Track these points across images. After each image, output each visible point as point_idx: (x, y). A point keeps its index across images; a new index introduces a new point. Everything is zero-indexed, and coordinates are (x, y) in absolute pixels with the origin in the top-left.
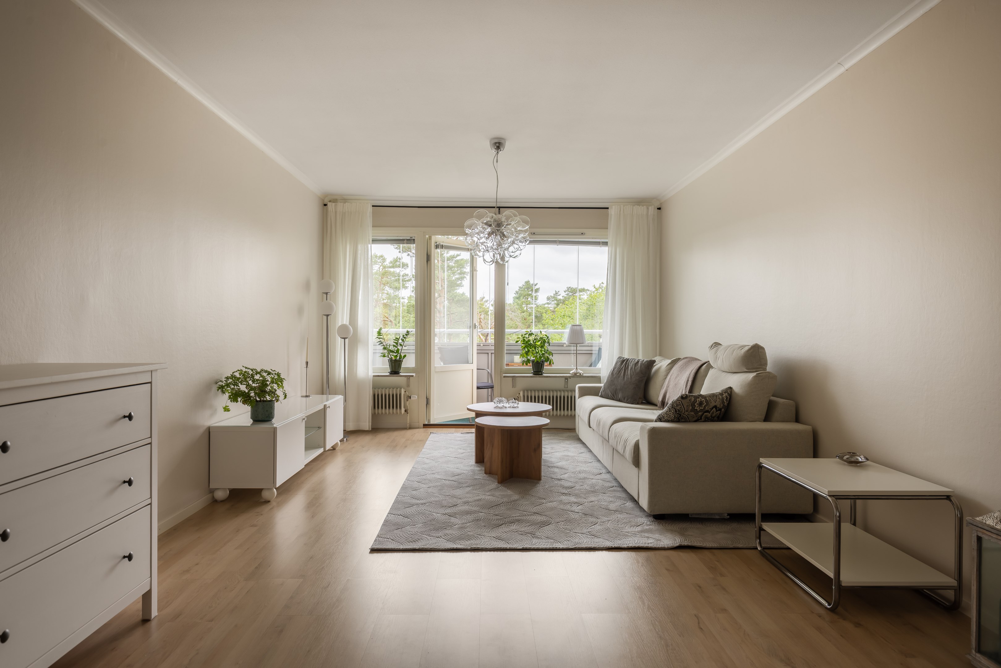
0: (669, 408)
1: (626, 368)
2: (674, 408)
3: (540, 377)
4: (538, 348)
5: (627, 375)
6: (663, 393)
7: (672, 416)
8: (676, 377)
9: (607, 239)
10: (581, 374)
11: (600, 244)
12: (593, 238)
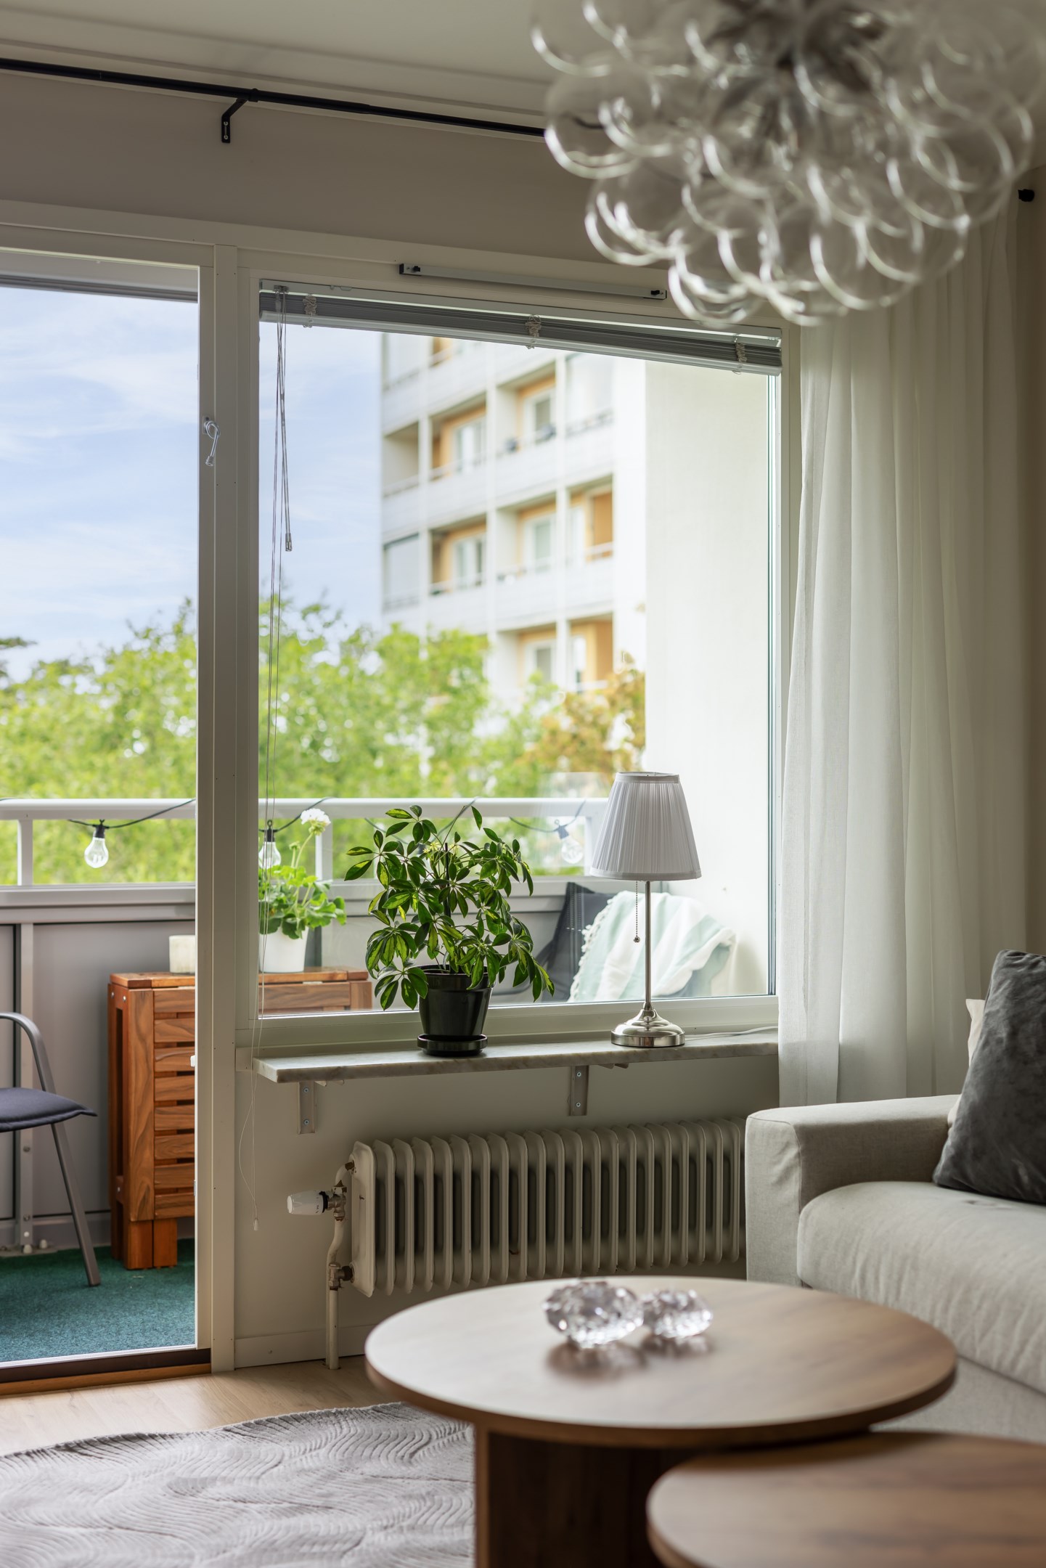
10: (674, 1038)
11: (739, 353)
12: (701, 323)
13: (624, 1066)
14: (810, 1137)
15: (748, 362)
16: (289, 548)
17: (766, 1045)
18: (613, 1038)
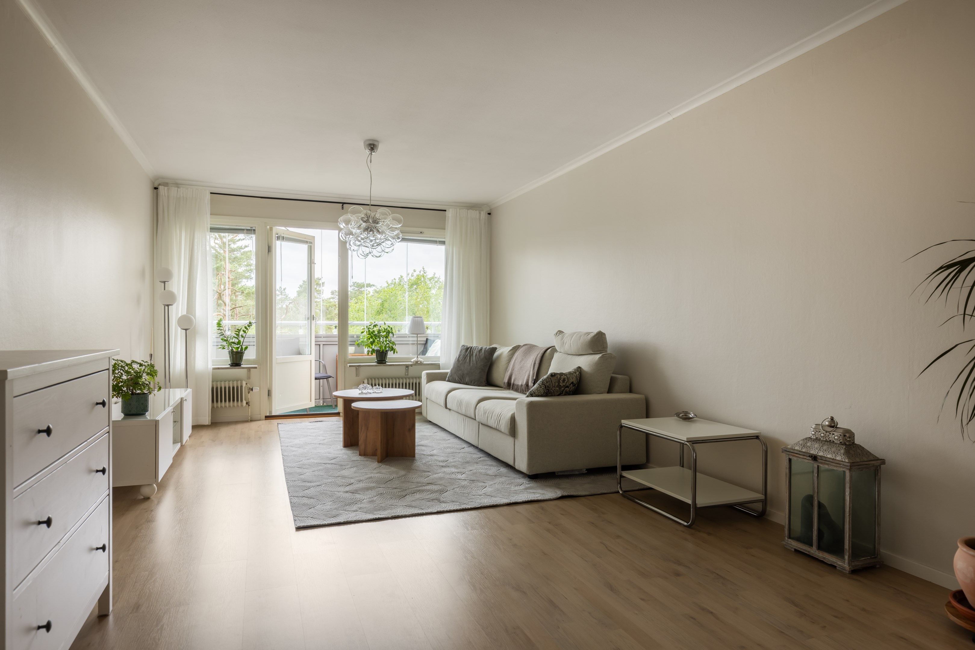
0: (540, 385)
1: (471, 355)
2: (544, 385)
3: (384, 366)
4: (383, 338)
5: (472, 361)
6: (509, 375)
7: (542, 392)
8: (521, 362)
9: (445, 238)
10: (421, 362)
11: (437, 242)
12: (430, 237)
13: (412, 366)
14: (428, 374)
15: (439, 244)
16: (352, 278)
17: (438, 363)
18: (411, 362)
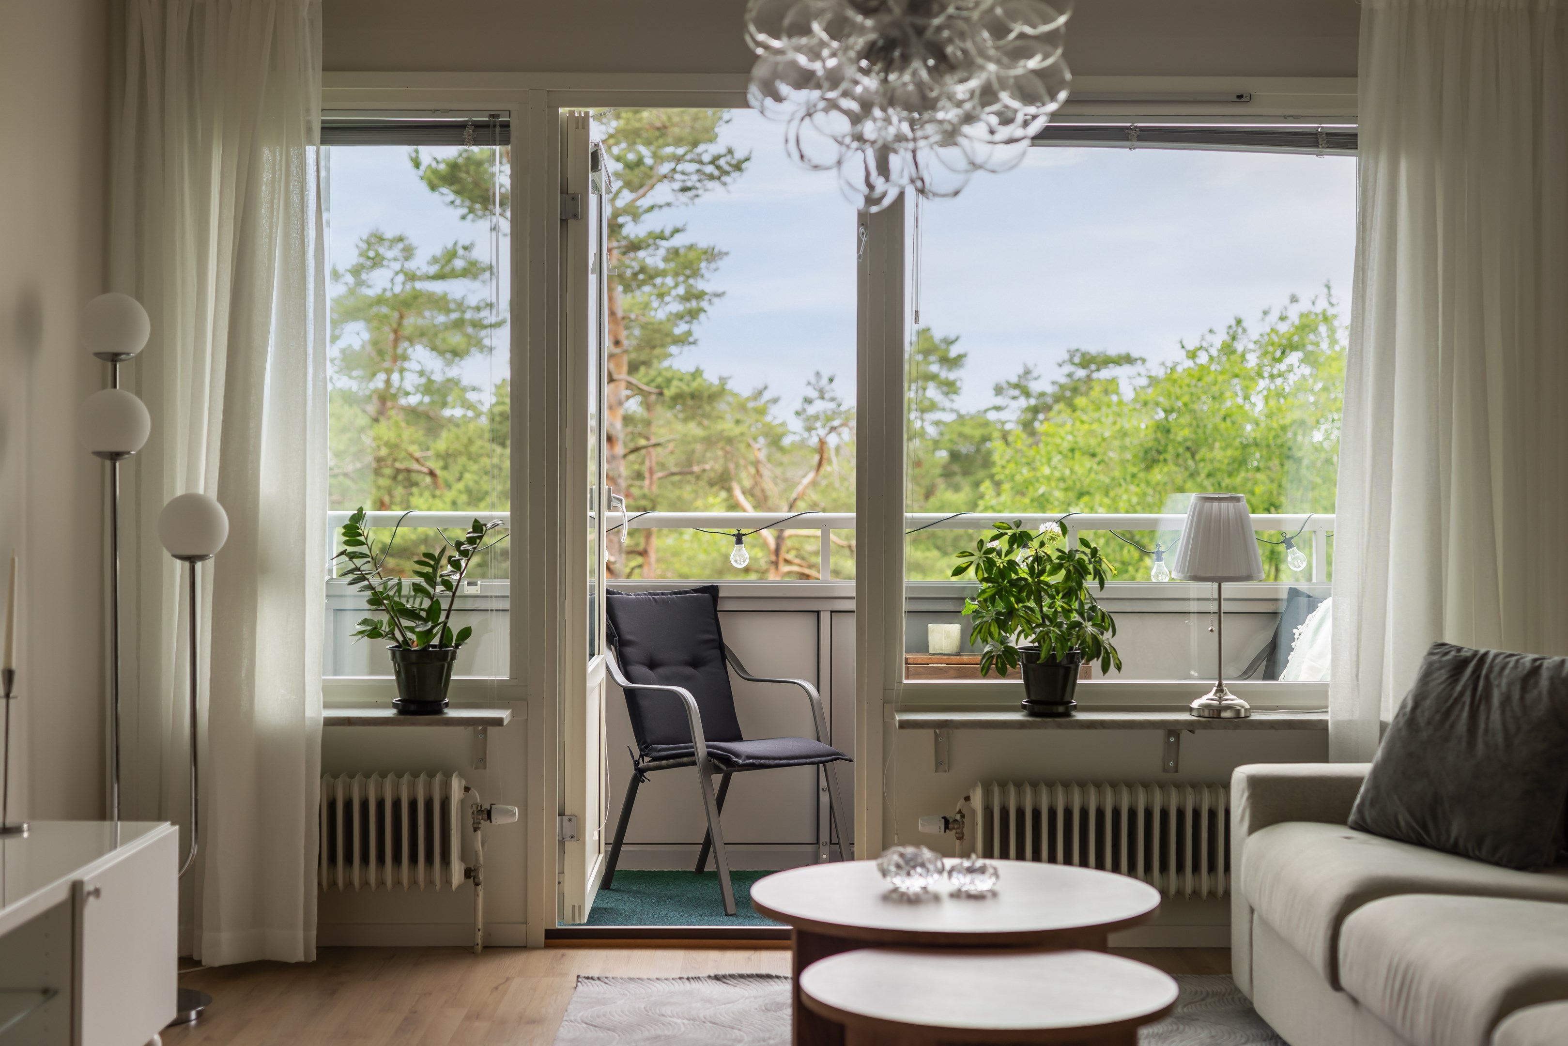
1: (1480, 699)
3: (1060, 726)
4: (1052, 597)
5: (1486, 730)
9: (1353, 118)
10: (1238, 711)
11: (1320, 141)
12: (1285, 118)
13: (1192, 732)
14: (1255, 783)
15: (1328, 147)
17: (1321, 721)
